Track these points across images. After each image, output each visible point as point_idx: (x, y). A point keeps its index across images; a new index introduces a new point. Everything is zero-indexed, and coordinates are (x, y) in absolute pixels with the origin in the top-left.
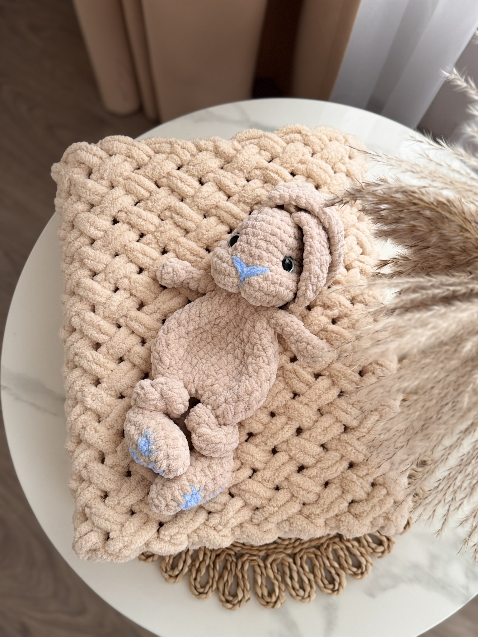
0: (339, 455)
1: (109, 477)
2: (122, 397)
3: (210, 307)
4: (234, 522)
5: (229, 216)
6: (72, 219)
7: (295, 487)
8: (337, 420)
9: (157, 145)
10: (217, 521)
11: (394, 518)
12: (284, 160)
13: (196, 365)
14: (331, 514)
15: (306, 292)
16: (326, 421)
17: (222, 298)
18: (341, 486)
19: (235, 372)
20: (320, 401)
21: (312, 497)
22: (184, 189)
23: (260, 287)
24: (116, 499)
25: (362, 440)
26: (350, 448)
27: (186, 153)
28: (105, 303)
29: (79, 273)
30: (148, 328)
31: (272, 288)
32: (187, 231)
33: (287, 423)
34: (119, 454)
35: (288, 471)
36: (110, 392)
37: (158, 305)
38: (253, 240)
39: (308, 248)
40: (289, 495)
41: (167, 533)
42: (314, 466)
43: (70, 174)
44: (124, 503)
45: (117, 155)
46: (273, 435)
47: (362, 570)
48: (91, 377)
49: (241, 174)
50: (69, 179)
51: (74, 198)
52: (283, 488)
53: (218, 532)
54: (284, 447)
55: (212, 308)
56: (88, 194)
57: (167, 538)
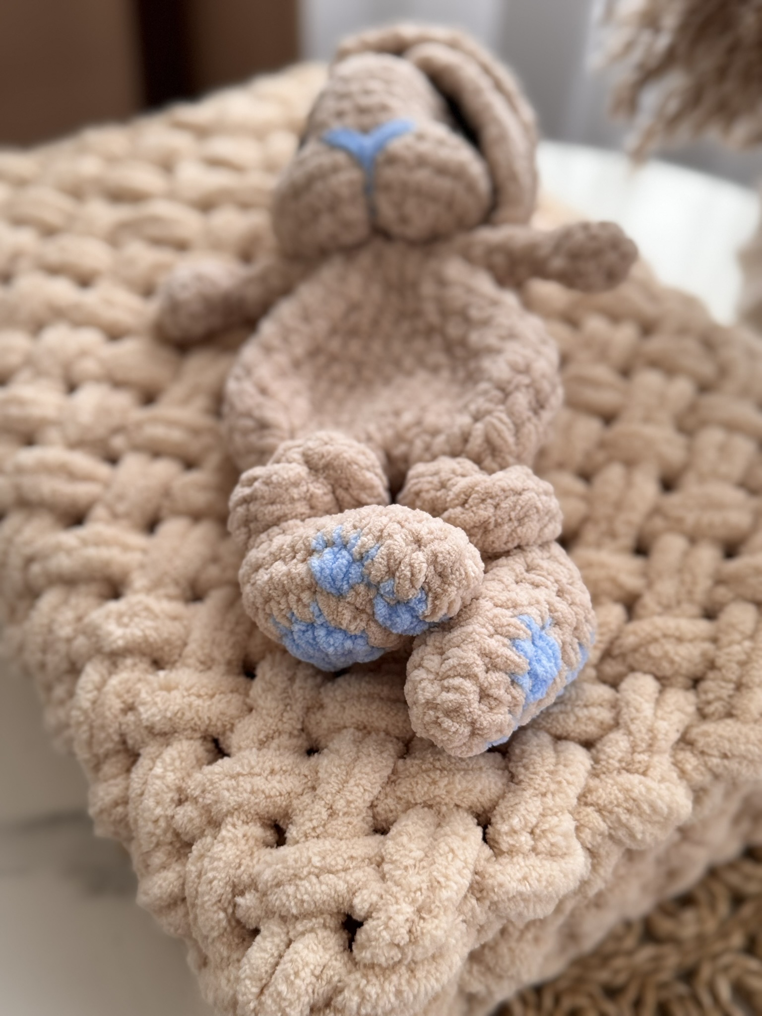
1: (268, 764)
2: (197, 597)
4: (668, 731)
10: (624, 746)
24: (319, 807)
28: (58, 418)
30: (189, 431)
33: (631, 475)
34: (267, 705)
35: (708, 559)
36: (162, 593)
37: (192, 380)
40: (752, 607)
41: (516, 822)
42: (755, 529)
44: (349, 802)
48: (92, 586)
52: (725, 605)
53: (644, 774)
57: (525, 840)
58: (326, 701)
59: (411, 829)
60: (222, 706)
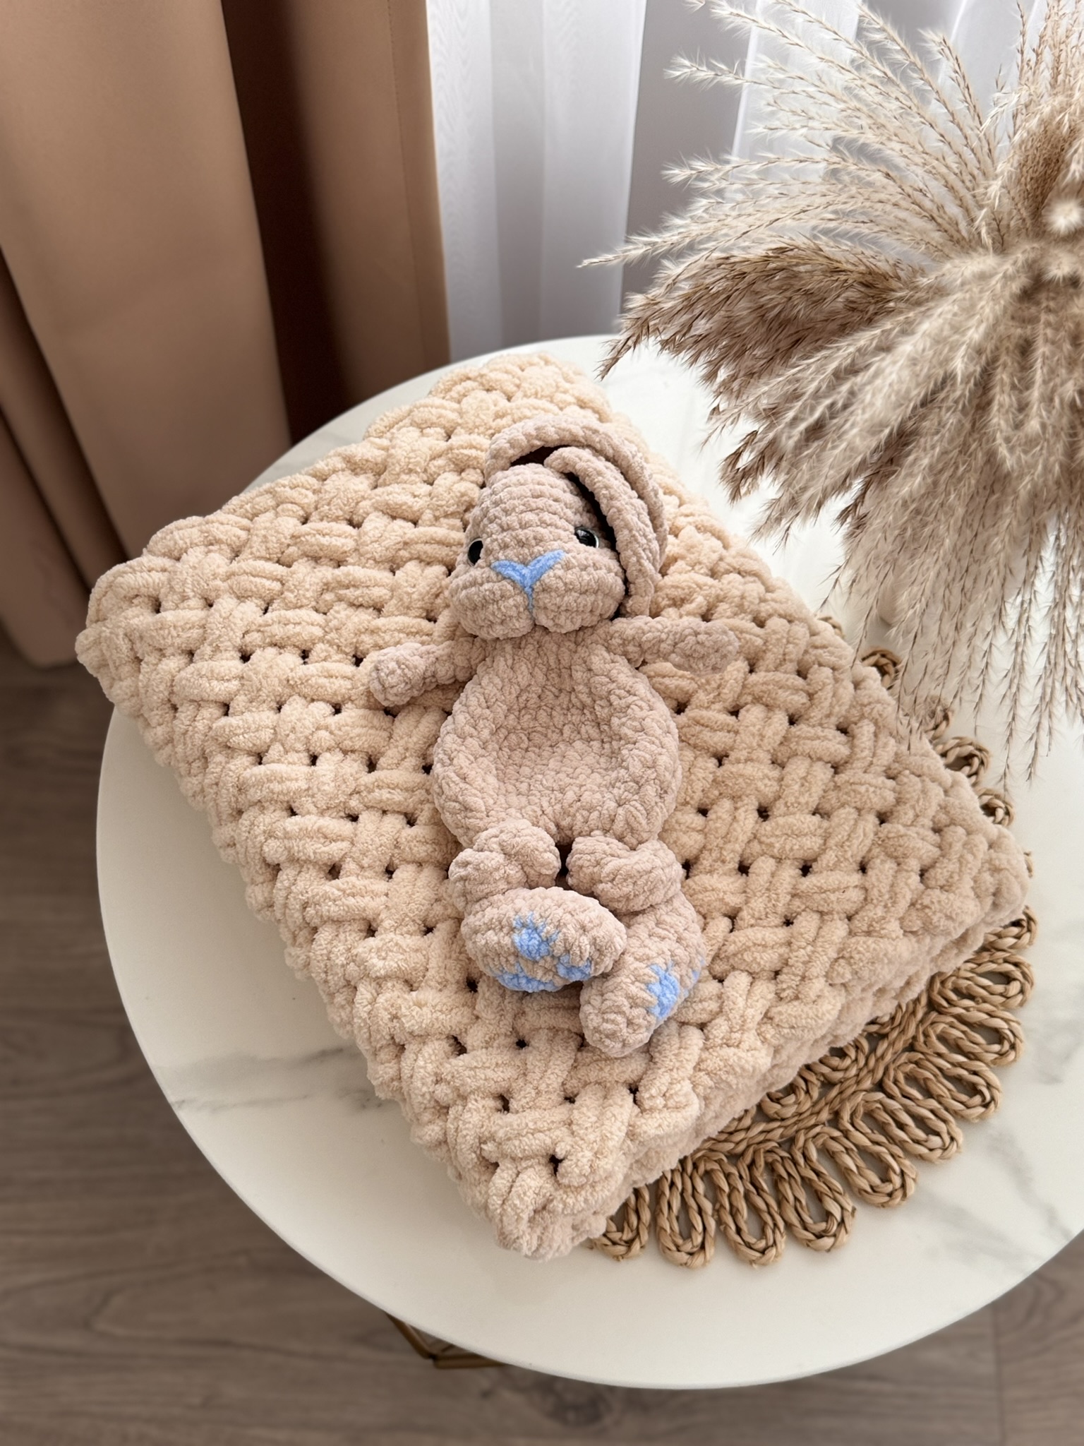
0: (853, 810)
1: (494, 1061)
2: (429, 930)
3: (497, 680)
4: (755, 1014)
5: (435, 546)
6: (166, 693)
7: (816, 896)
8: (813, 758)
9: (248, 507)
10: (725, 1028)
11: (1004, 865)
12: (470, 425)
13: (530, 790)
14: (903, 904)
15: (641, 564)
16: (798, 768)
17: (508, 656)
18: (890, 856)
19: (602, 760)
20: (766, 741)
21: (856, 896)
22: (334, 543)
23: (566, 584)
24: (529, 1088)
25: (873, 769)
26: (863, 789)
27: (304, 491)
28: (308, 789)
29: (233, 768)
30: (407, 790)
31: (586, 577)
32: (378, 609)
33: (736, 809)
34: (488, 1015)
35: (788, 879)
36: (405, 929)
37: (402, 743)
38: (512, 519)
39: (604, 492)
40: (816, 916)
41: (653, 1091)
42: (823, 850)
43: (123, 624)
44: (548, 1085)
45: (190, 551)
46: (726, 838)
47: (1009, 1041)
48: (356, 926)
49: (413, 477)
50: (126, 635)
51: (151, 659)
52: (799, 914)
53: (737, 1047)
54: (756, 847)
55: (503, 681)
56: (174, 634)
57: (660, 1102)
58: (527, 1010)
59: (588, 1102)
60: (458, 1018)
